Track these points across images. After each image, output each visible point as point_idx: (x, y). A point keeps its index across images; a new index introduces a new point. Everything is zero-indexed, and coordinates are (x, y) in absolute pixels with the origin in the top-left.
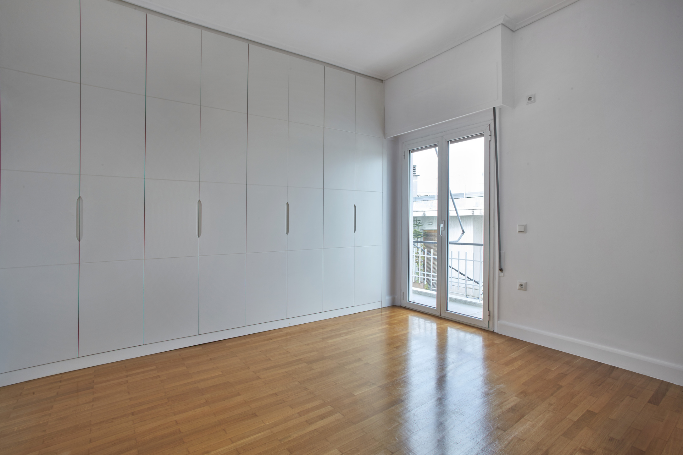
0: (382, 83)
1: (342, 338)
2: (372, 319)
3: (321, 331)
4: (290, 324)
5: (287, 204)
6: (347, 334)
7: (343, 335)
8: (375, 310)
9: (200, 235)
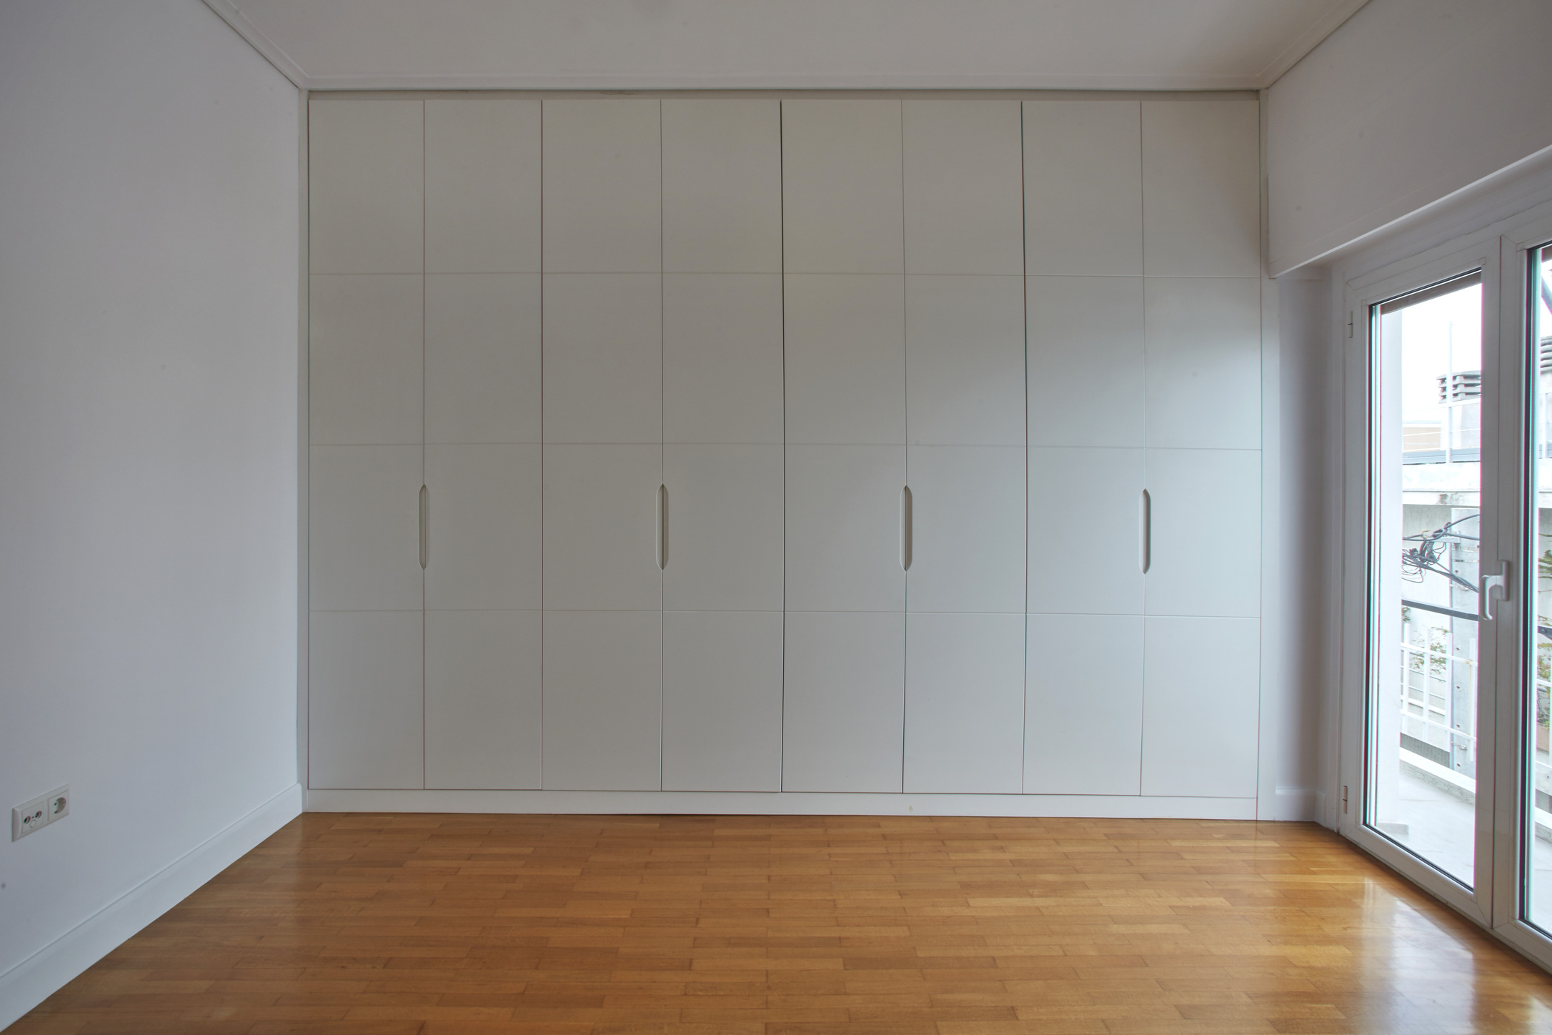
0: (1258, 99)
1: (1026, 902)
2: (1186, 856)
3: (987, 855)
4: (911, 808)
5: (906, 488)
6: (1052, 890)
7: (1036, 892)
8: (1225, 824)
9: (666, 563)
